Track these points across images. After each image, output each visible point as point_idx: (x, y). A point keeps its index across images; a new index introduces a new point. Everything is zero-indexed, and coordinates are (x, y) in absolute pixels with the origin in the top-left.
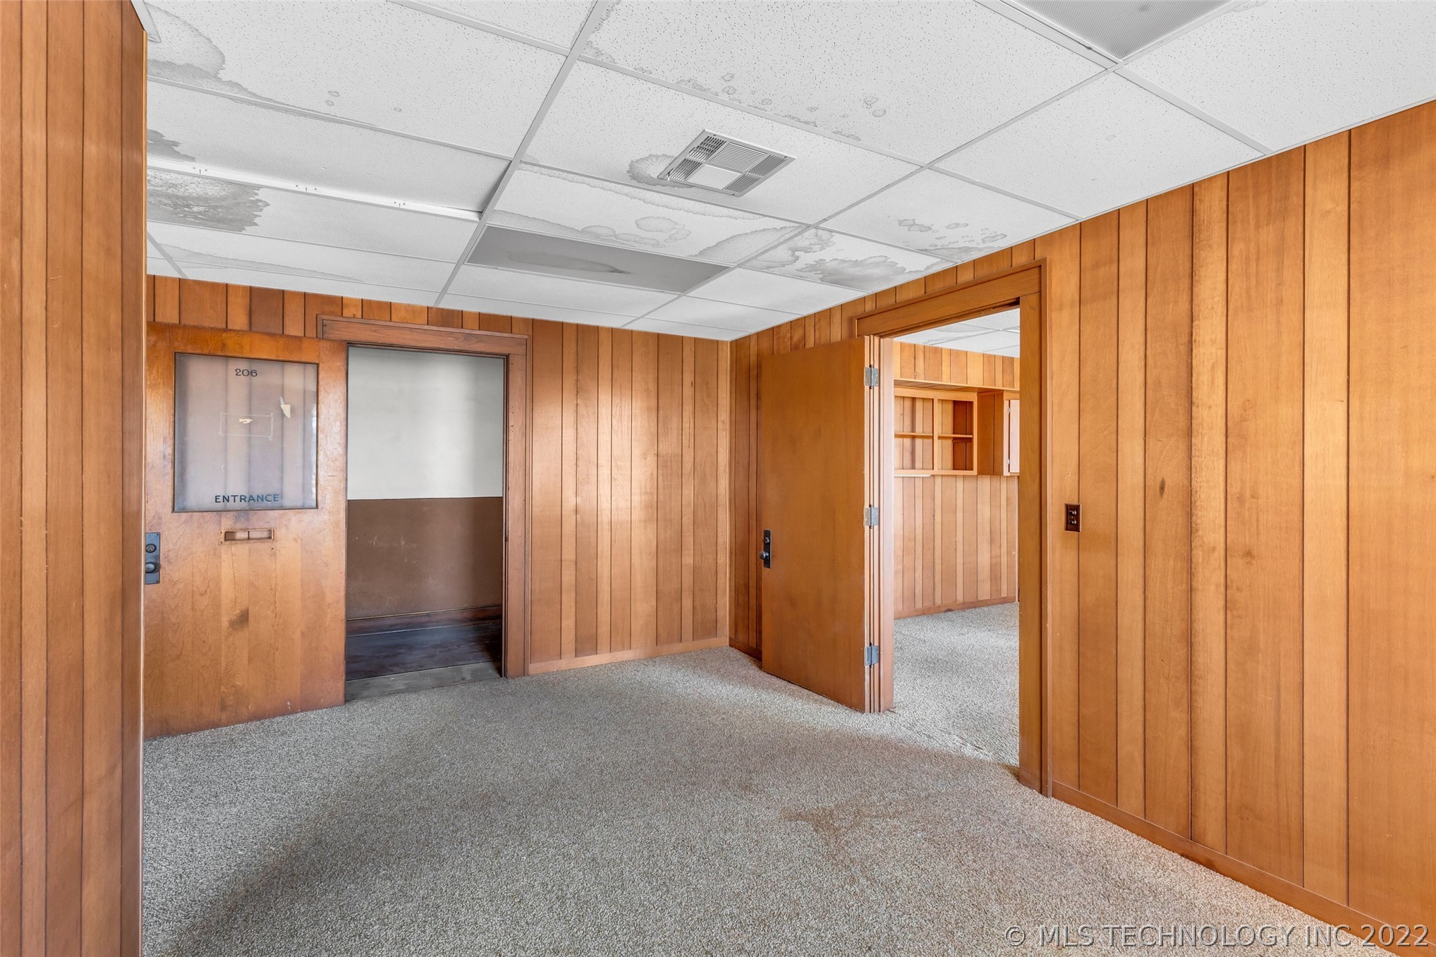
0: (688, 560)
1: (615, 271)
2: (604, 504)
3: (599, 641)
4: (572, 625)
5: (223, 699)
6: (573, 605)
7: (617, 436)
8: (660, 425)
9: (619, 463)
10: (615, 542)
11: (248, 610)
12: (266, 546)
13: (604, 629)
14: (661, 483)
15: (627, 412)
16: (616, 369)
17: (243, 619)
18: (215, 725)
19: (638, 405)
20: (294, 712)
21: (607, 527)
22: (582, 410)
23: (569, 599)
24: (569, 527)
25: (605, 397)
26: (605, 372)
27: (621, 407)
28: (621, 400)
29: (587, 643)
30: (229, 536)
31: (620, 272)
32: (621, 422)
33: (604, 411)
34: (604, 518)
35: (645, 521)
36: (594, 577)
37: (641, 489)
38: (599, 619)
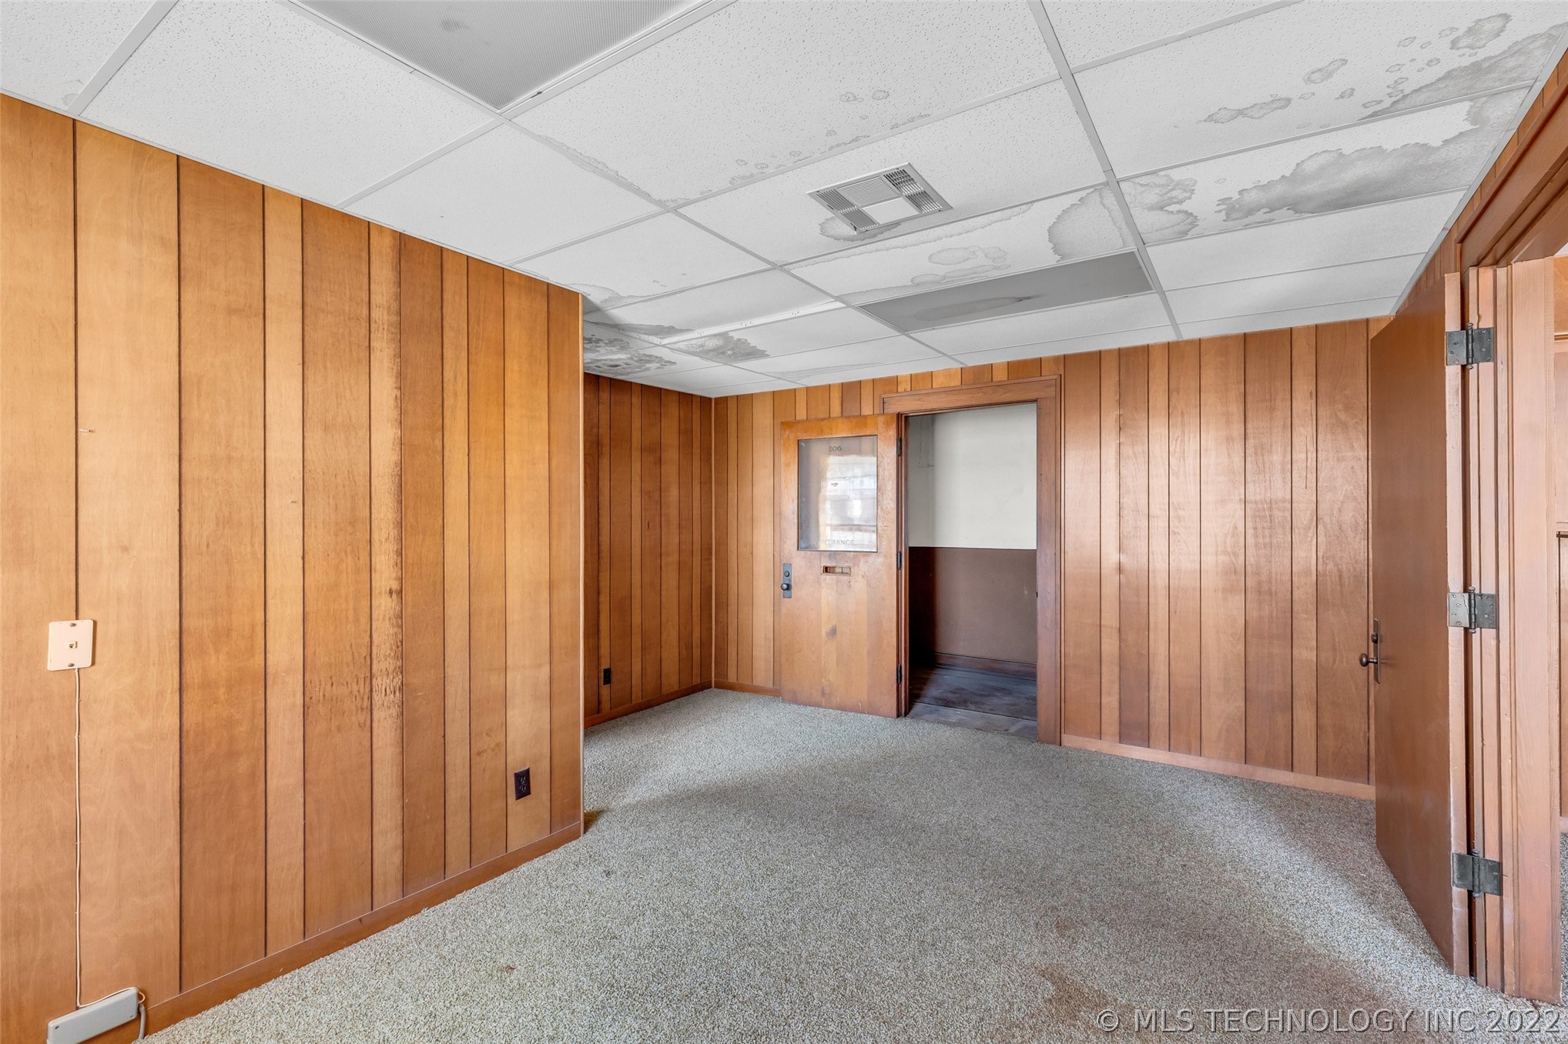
0: (1305, 653)
1: (1020, 300)
2: (1159, 564)
3: (1152, 733)
4: (1116, 704)
5: (823, 688)
6: (1117, 681)
7: (1178, 478)
8: (1249, 459)
9: (1181, 513)
10: (1175, 612)
11: (836, 626)
12: (845, 578)
13: (1159, 719)
14: (1250, 540)
15: (1192, 446)
16: (1175, 393)
17: (833, 632)
18: (818, 705)
19: (1211, 437)
20: (862, 712)
21: (1164, 593)
22: (1127, 450)
23: (1110, 675)
24: (1110, 589)
25: (1158, 429)
26: (1158, 398)
27: (1183, 441)
28: (1183, 432)
29: (1135, 730)
30: (826, 570)
31: (1029, 298)
32: (1184, 460)
33: (1158, 448)
34: (1159, 581)
35: (1224, 590)
36: (1145, 652)
37: (1217, 546)
38: (1151, 705)
